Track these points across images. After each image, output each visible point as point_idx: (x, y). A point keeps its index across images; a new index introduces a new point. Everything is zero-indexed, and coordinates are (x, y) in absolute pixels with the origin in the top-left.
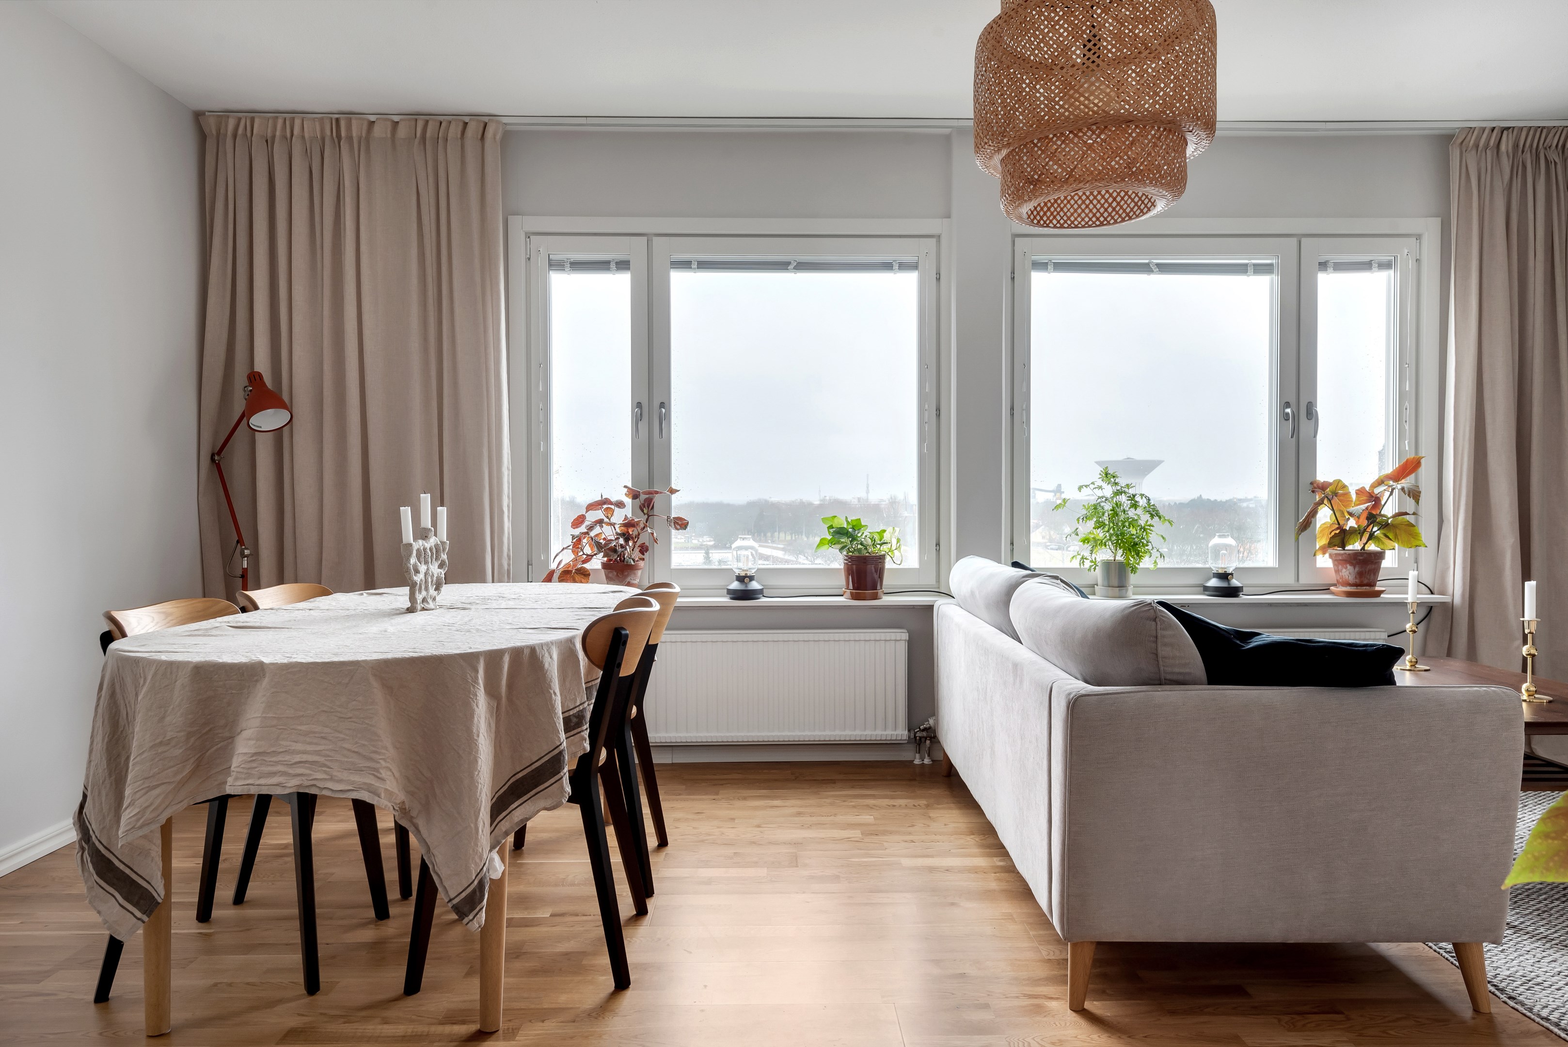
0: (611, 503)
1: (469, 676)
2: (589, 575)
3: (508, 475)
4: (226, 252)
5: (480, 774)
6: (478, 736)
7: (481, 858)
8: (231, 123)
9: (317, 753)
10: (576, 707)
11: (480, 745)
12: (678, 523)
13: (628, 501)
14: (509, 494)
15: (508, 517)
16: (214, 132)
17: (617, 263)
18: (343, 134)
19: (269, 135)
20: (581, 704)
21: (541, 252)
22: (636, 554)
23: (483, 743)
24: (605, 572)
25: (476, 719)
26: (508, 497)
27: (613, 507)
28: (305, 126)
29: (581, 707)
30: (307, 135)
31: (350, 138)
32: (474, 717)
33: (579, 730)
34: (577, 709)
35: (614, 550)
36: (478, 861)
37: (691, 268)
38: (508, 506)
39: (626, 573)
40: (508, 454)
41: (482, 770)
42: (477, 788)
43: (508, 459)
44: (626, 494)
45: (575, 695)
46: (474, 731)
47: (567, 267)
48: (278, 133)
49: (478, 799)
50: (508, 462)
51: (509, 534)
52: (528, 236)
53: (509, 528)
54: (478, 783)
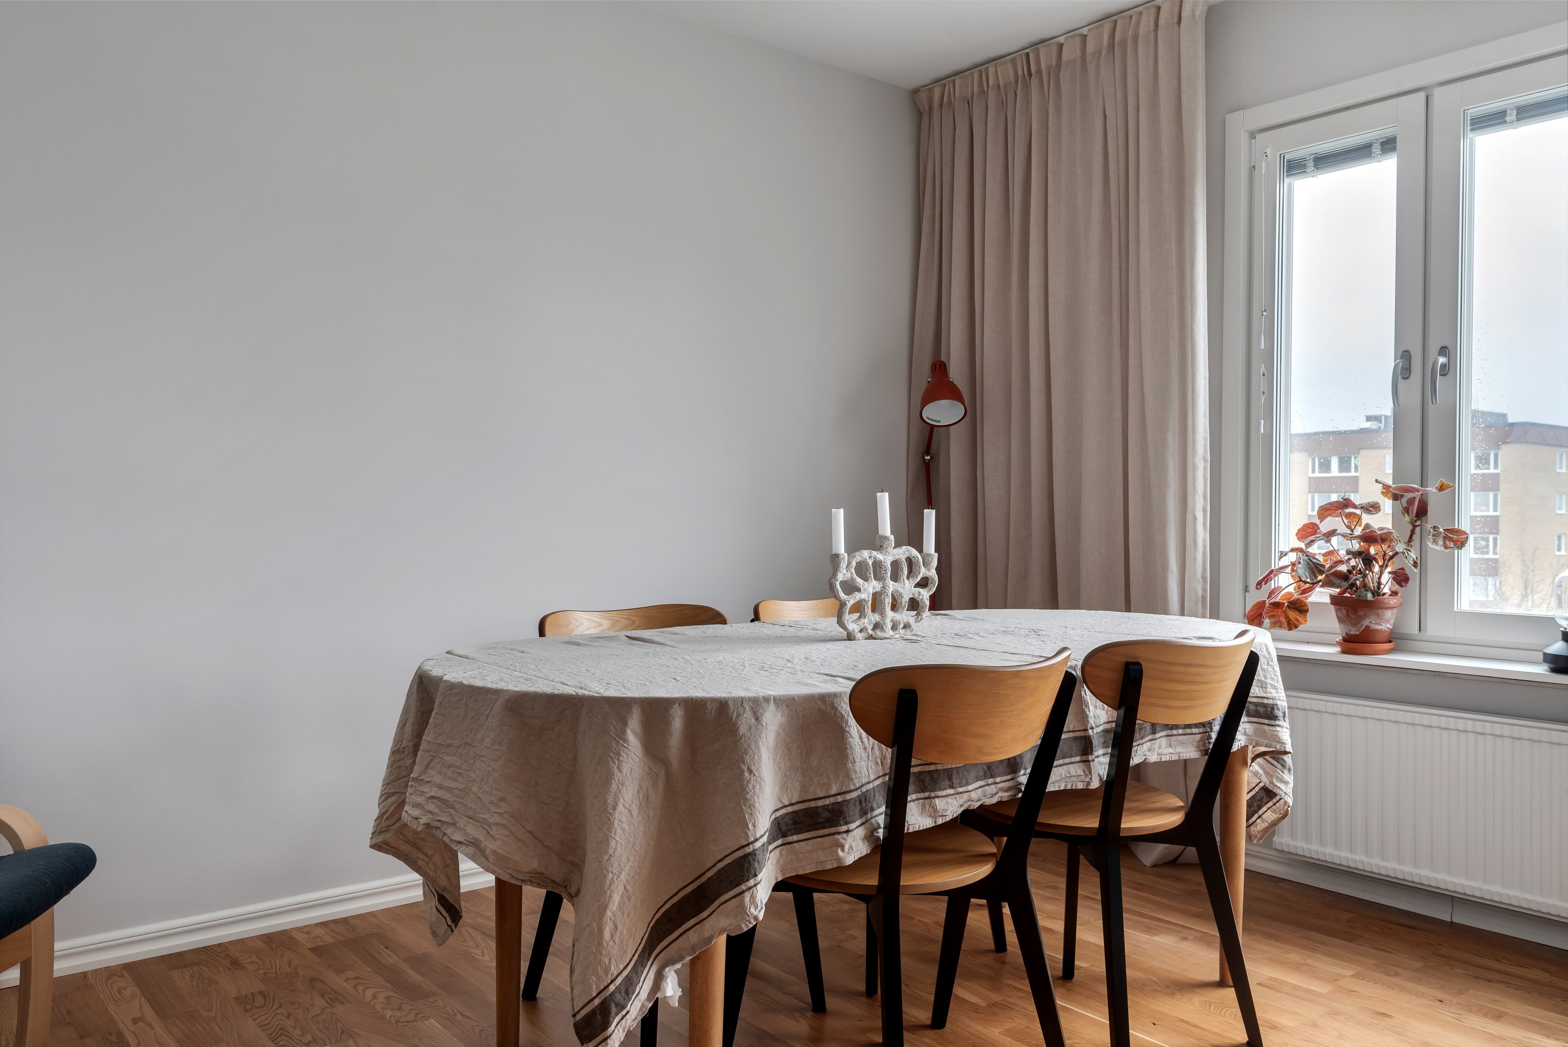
0: (1355, 507)
1: (612, 728)
2: (1307, 611)
3: (1205, 468)
4: (934, 235)
5: (612, 859)
6: (614, 809)
7: (607, 970)
8: (937, 92)
9: (449, 789)
10: (829, 797)
11: (616, 822)
12: (1451, 539)
13: (1387, 505)
14: (1205, 493)
15: (1205, 525)
16: (927, 108)
17: (1383, 144)
18: (1033, 70)
19: (970, 94)
20: (839, 794)
21: (1268, 154)
22: (1387, 583)
23: (624, 819)
24: (1335, 607)
25: (614, 786)
26: (1205, 497)
27: (1358, 512)
28: (999, 72)
29: (840, 799)
30: (1001, 83)
31: (1039, 72)
32: (611, 783)
33: (833, 830)
34: (832, 800)
35: (1345, 577)
36: (601, 973)
37: (1505, 122)
38: (1204, 510)
39: (1361, 613)
40: (1205, 439)
41: (617, 853)
42: (605, 877)
43: (1205, 446)
44: (1382, 493)
45: (829, 779)
46: (609, 801)
47: (1309, 166)
48: (975, 90)
49: (606, 892)
50: (1205, 449)
51: (1205, 548)
52: (1252, 135)
53: (1204, 540)
54: (607, 871)
